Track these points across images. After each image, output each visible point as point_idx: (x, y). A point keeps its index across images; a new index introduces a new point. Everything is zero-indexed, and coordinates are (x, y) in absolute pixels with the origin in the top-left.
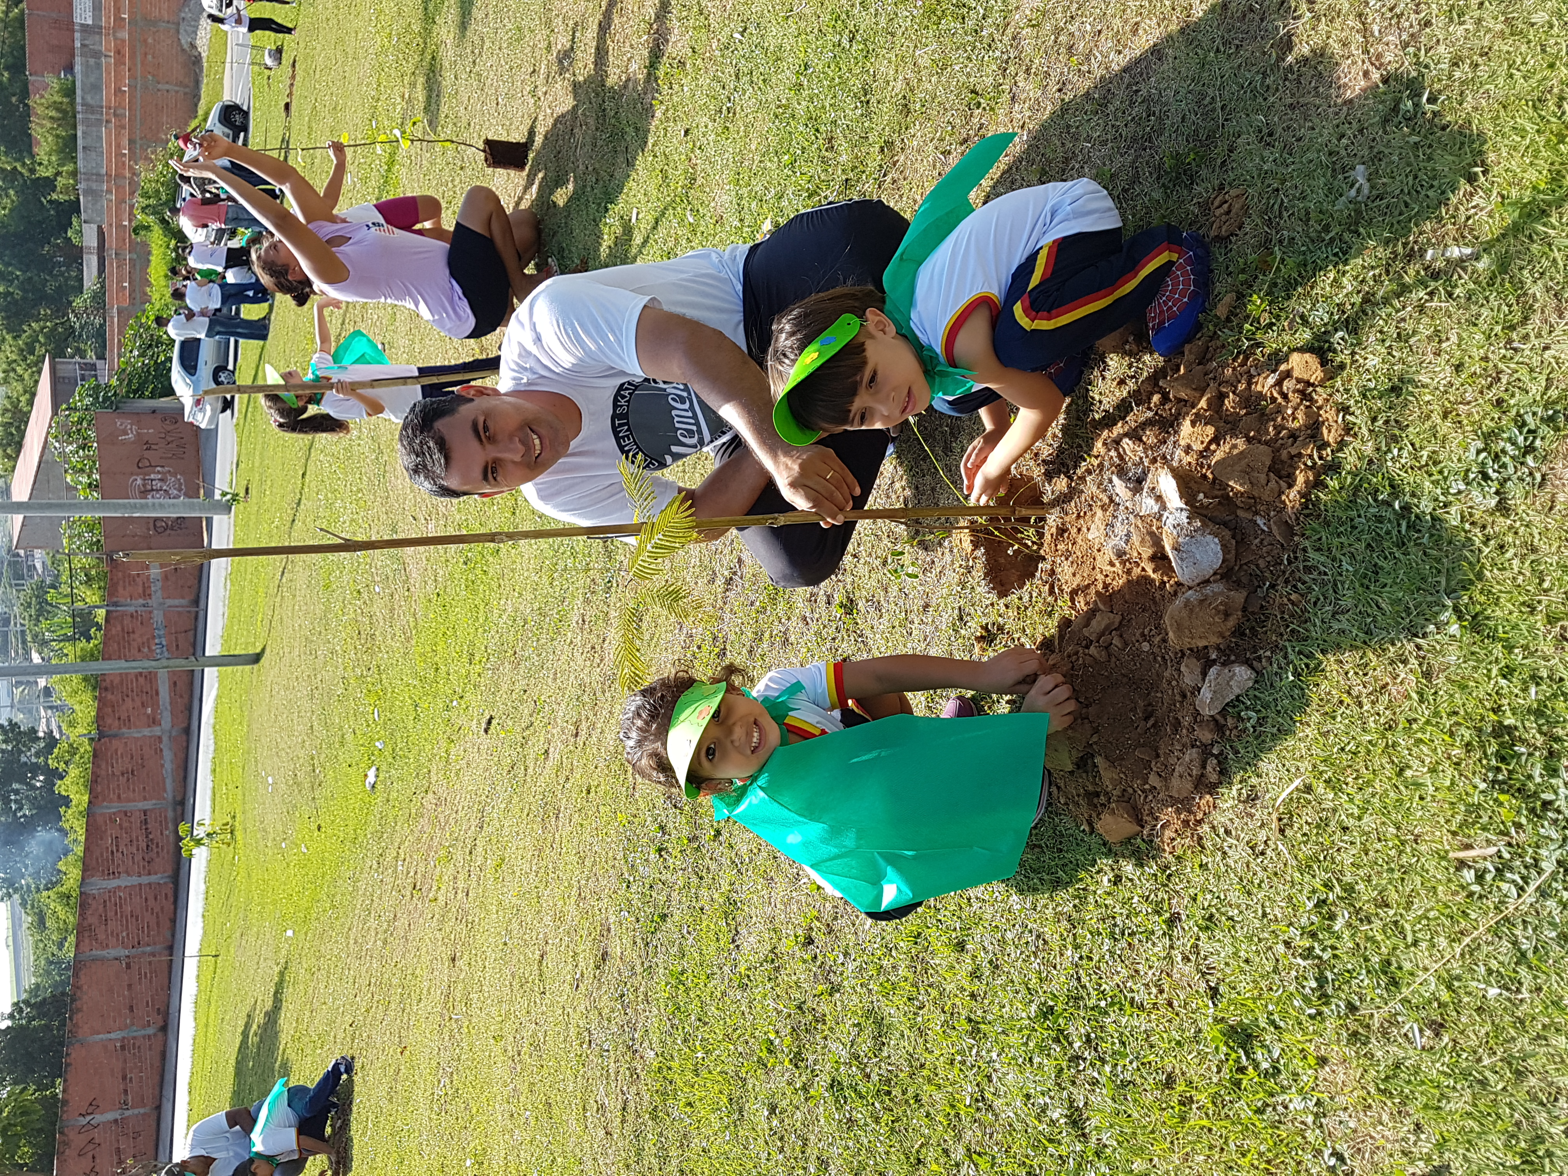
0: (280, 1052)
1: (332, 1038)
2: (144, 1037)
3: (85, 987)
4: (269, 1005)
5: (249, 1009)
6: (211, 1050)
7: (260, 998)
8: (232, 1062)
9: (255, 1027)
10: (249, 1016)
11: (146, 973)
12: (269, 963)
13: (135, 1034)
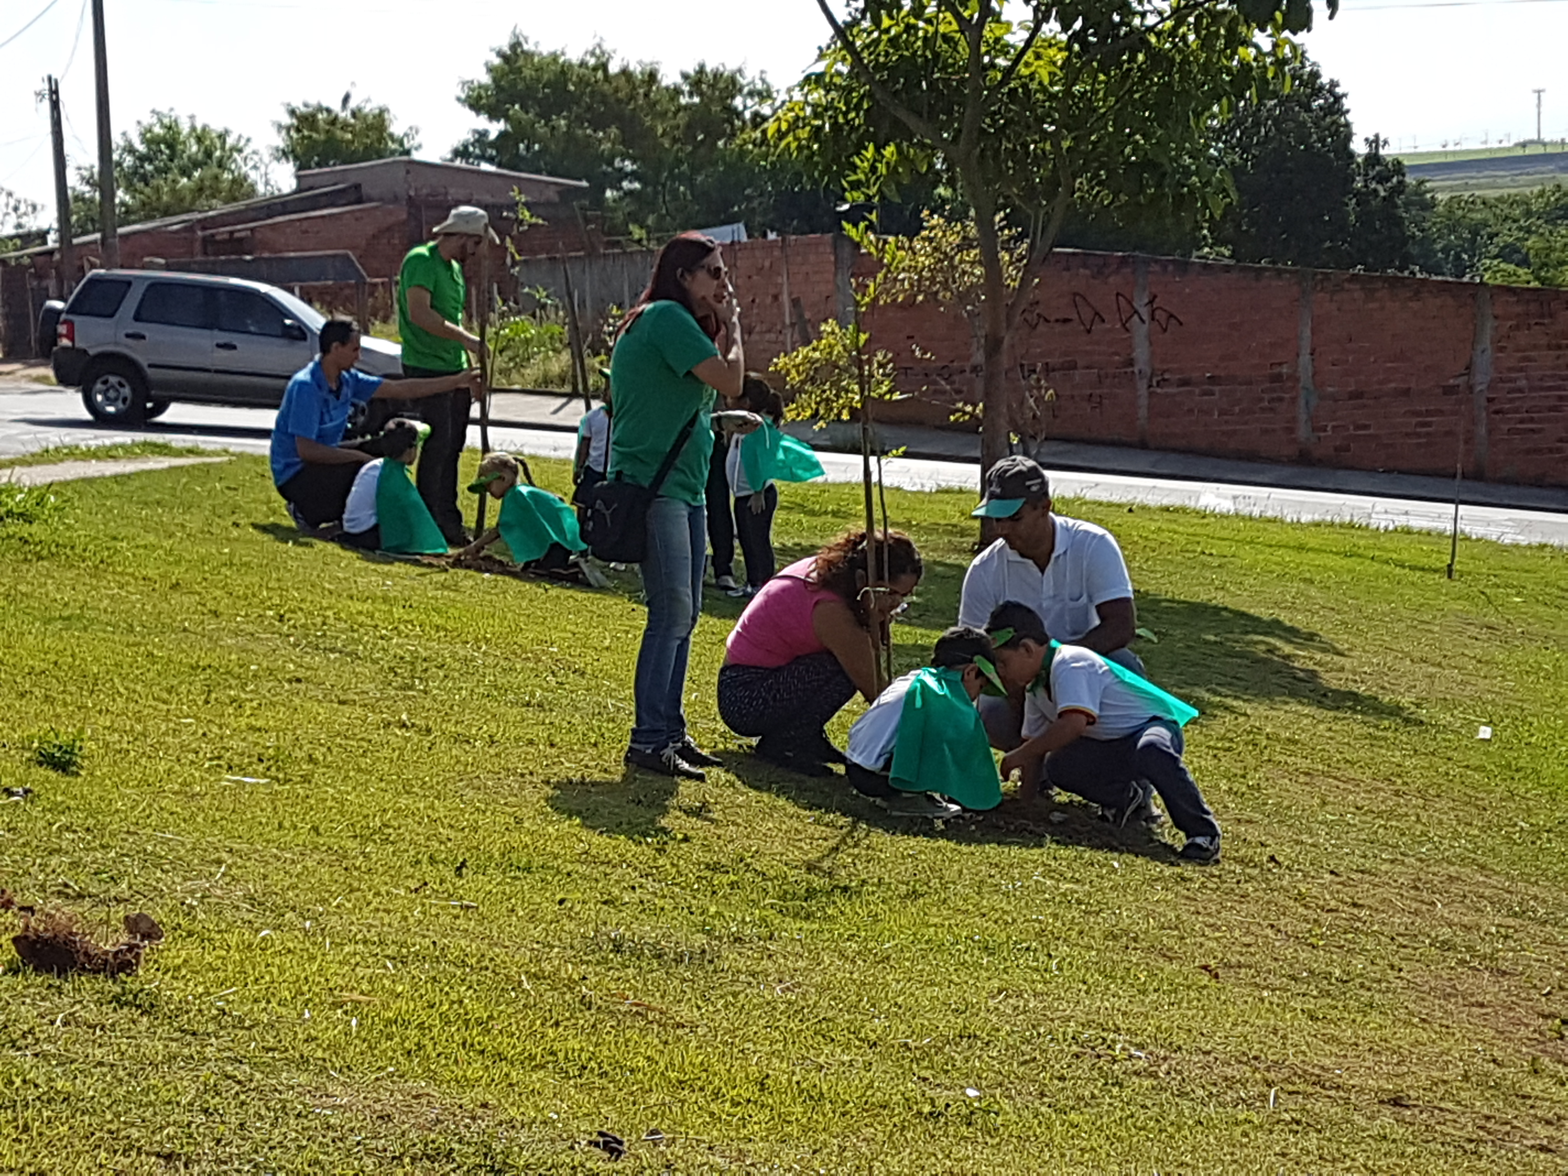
0: (1229, 701)
1: (1248, 814)
2: (1294, 419)
3: (1415, 305)
4: (1331, 681)
5: (1327, 637)
6: (1247, 555)
7: (1346, 662)
8: (1220, 599)
9: (1288, 649)
10: (1311, 637)
11: (1428, 424)
12: (1424, 685)
13: (1302, 402)
